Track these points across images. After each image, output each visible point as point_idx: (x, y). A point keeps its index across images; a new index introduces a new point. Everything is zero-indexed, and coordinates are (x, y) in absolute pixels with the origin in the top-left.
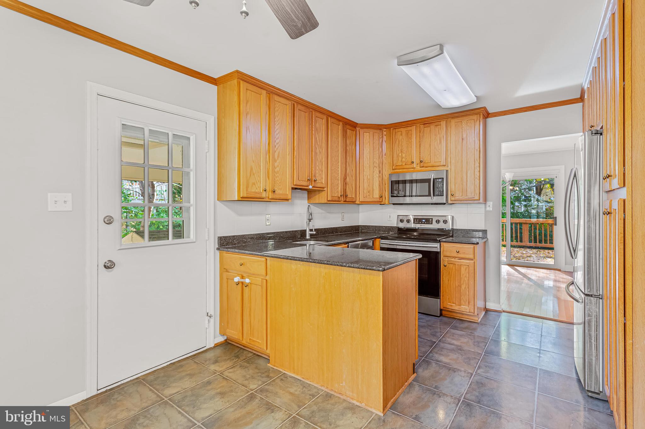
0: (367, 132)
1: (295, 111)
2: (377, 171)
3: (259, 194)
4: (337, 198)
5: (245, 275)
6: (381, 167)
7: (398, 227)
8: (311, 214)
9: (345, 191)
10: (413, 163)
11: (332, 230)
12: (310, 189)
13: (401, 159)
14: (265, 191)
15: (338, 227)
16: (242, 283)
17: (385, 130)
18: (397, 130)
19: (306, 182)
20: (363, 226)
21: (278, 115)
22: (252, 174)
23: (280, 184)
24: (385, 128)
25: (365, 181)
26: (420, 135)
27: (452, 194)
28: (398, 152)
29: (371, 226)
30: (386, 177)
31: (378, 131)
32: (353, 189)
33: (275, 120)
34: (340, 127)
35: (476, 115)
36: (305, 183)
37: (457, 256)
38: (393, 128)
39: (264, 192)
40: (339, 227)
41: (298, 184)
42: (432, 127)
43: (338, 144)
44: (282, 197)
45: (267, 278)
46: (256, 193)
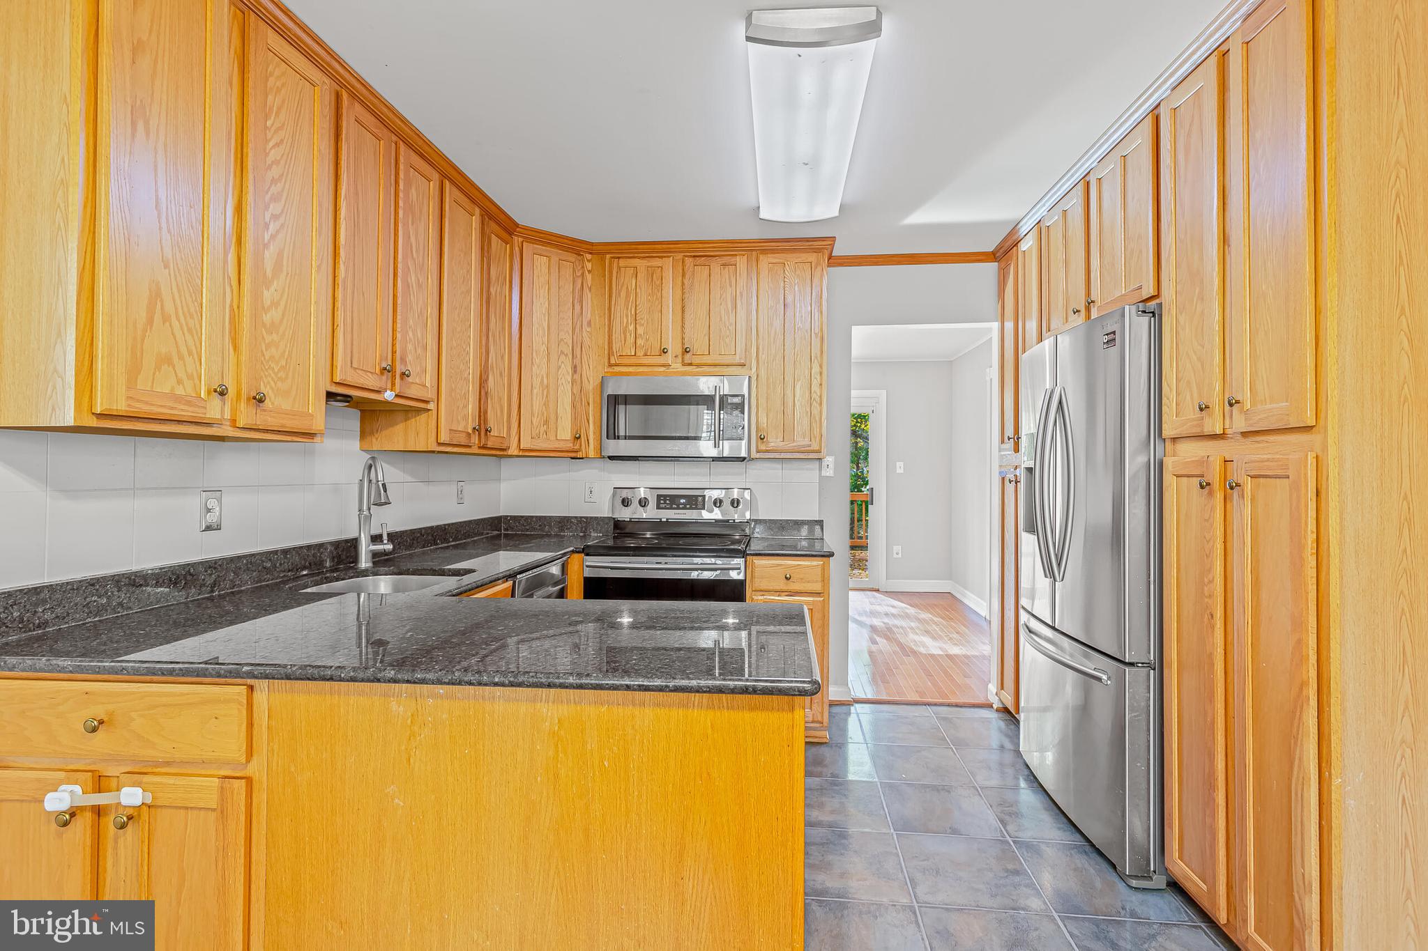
0: (544, 254)
1: (344, 118)
2: (567, 368)
3: (188, 403)
4: (464, 435)
5: (112, 771)
6: (579, 356)
7: (614, 519)
8: (384, 485)
9: (482, 414)
10: (664, 351)
11: (432, 536)
12: (387, 402)
13: (632, 339)
14: (222, 394)
15: (449, 525)
16: (98, 811)
17: (589, 257)
18: (622, 262)
19: (375, 376)
20: (515, 518)
21: (279, 109)
22: (158, 317)
23: (282, 374)
24: (591, 253)
25: (535, 391)
26: (683, 284)
27: (762, 437)
28: (625, 320)
29: (537, 517)
30: (591, 384)
31: (572, 257)
32: (502, 411)
33: (269, 123)
34: (476, 220)
35: (815, 252)
36: (371, 381)
37: (785, 588)
38: (612, 256)
39: (216, 400)
40: (453, 524)
41: (350, 379)
42: (715, 266)
43: (469, 272)
44: (291, 424)
45: (252, 769)
46: (178, 399)
